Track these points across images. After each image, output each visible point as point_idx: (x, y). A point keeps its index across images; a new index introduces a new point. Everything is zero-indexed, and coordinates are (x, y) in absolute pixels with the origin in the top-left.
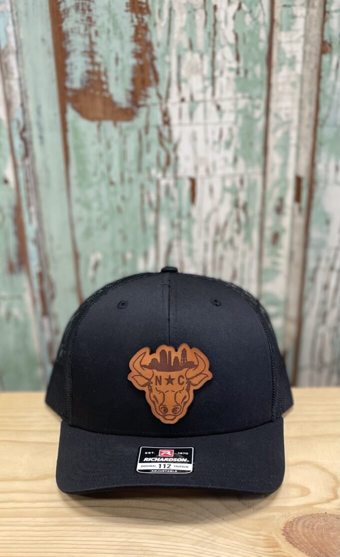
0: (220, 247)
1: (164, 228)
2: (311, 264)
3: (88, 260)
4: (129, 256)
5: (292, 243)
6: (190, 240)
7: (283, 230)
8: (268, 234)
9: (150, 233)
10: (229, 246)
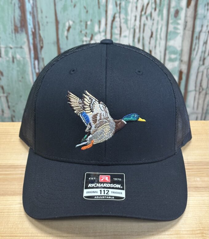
0: (144, 18)
1: (111, 6)
2: (198, 29)
3: (64, 25)
4: (89, 23)
5: (186, 16)
6: (126, 14)
7: (182, 9)
8: (172, 11)
9: (103, 9)
10: (149, 18)
